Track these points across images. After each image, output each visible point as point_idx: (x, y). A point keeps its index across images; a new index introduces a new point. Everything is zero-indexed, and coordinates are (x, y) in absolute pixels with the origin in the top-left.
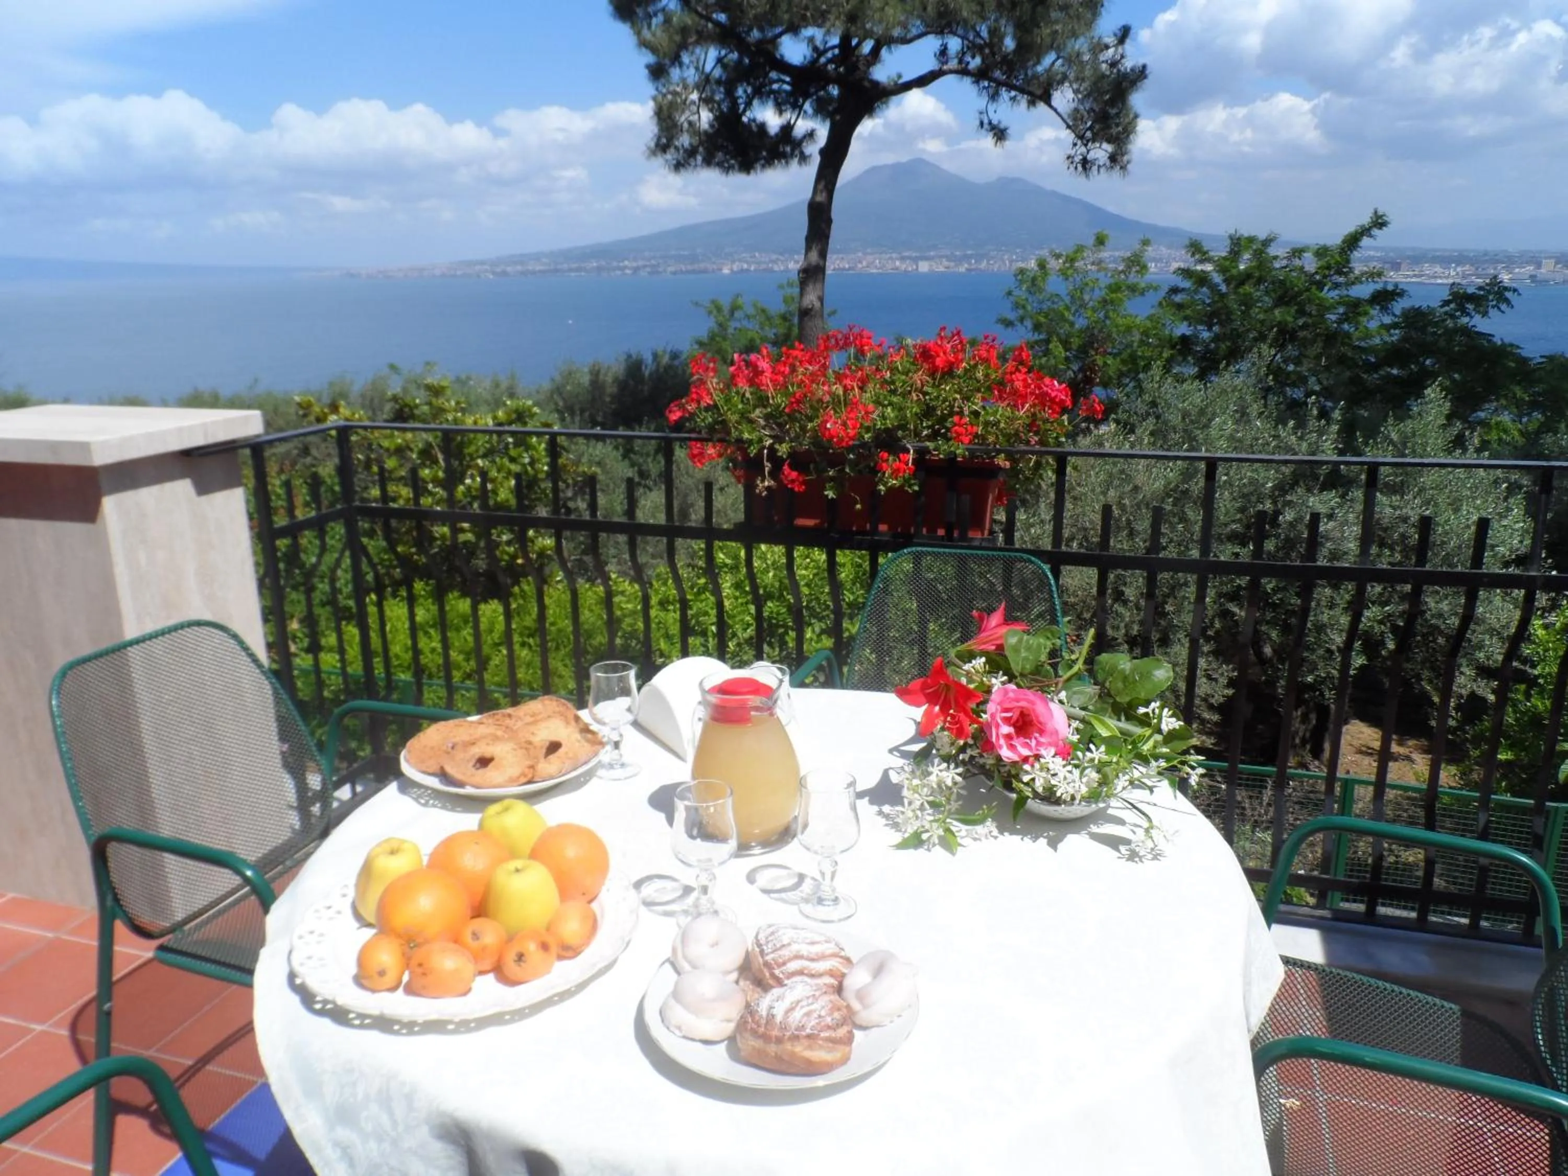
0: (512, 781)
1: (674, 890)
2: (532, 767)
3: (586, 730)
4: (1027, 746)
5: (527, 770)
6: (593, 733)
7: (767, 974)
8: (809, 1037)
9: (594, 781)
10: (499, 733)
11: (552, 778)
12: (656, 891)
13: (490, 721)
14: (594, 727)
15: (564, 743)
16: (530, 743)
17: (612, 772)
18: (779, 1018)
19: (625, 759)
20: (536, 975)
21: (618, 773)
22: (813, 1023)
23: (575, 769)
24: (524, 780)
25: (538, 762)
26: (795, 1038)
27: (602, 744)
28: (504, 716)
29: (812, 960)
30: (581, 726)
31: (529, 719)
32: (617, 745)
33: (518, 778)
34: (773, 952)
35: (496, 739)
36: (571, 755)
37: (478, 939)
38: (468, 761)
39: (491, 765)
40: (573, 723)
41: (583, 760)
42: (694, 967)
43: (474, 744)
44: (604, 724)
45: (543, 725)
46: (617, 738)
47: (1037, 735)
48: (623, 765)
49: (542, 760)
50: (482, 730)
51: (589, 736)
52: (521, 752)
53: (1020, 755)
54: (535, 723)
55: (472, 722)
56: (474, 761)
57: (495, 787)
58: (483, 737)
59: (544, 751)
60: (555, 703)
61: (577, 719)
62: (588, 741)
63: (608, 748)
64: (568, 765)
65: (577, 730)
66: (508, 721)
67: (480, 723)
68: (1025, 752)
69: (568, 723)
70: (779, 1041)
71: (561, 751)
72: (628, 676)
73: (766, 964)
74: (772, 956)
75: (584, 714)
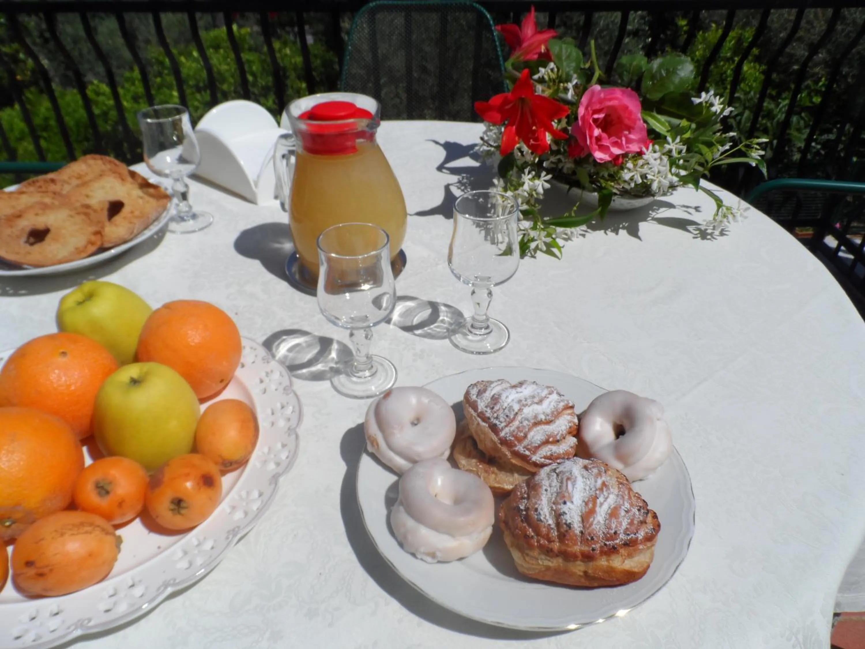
0: (79, 253)
1: (309, 345)
2: (98, 233)
3: (145, 185)
4: (616, 144)
5: (93, 238)
6: (155, 187)
7: (508, 453)
8: (626, 544)
9: (168, 237)
10: (47, 200)
11: (125, 242)
12: (290, 350)
13: (32, 189)
14: (153, 179)
15: (125, 201)
16: (88, 207)
17: (183, 224)
18: (577, 527)
19: (196, 209)
20: (204, 516)
21: (190, 224)
22: (625, 524)
23: (146, 228)
24: (93, 249)
25: (103, 227)
26: (613, 550)
27: (167, 197)
28: (45, 181)
29: (549, 422)
30: (140, 181)
31: (75, 182)
32: (184, 196)
33: (86, 247)
34: (506, 426)
35: (45, 207)
36: (137, 213)
37: (108, 492)
38: (18, 237)
39: (49, 237)
40: (129, 179)
41: (153, 218)
42: (414, 462)
43: (19, 216)
44: (166, 176)
45: (96, 185)
46: (182, 189)
47: (626, 132)
48: (194, 216)
49: (107, 223)
50: (25, 200)
51: (151, 190)
52: (79, 219)
53: (611, 154)
54: (85, 184)
55: (11, 193)
56: (24, 239)
57: (60, 262)
58: (31, 207)
59: (105, 213)
60: (100, 162)
61: (133, 174)
62: (151, 196)
63: (175, 201)
64: (138, 225)
65: (136, 186)
66: (52, 187)
67: (21, 193)
68: (616, 151)
69: (123, 180)
70: (588, 557)
71: (126, 210)
72: (180, 120)
73: (504, 442)
74: (507, 430)
75: (140, 169)
